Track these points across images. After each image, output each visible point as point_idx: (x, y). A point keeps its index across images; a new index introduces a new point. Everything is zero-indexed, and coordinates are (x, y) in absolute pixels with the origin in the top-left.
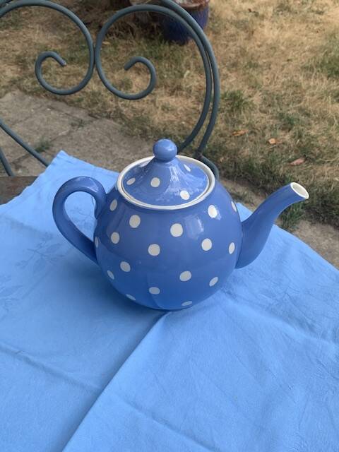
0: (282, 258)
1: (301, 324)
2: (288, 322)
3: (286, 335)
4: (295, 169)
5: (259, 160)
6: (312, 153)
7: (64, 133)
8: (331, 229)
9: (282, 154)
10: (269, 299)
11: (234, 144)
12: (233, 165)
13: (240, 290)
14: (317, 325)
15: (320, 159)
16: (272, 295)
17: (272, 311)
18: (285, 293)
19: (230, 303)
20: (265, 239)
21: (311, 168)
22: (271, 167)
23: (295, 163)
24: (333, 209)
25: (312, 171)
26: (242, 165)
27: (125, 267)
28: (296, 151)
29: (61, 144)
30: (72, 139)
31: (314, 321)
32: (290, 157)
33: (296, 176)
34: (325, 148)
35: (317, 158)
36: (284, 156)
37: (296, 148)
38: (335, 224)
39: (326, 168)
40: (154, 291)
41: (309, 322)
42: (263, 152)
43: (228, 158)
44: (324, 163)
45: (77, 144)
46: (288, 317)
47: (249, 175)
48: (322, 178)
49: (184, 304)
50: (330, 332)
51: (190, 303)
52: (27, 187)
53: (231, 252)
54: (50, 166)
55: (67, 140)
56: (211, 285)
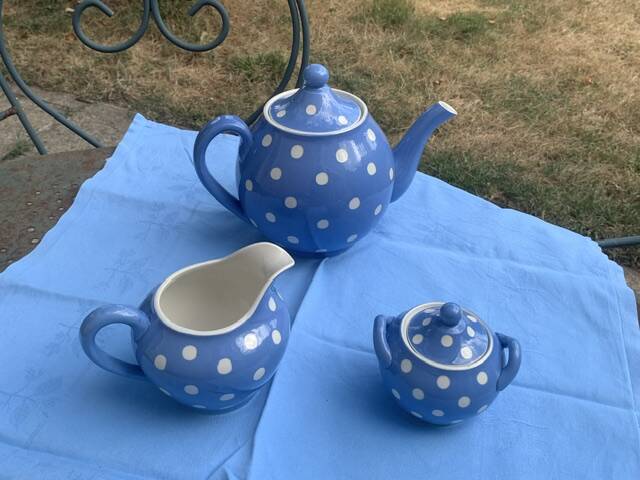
1: (461, 248)
2: (447, 248)
6: (381, 122)
7: (46, 127)
14: (477, 247)
15: (393, 128)
16: (425, 228)
17: (430, 242)
18: (437, 224)
19: (385, 241)
27: (291, 203)
30: (59, 134)
31: (475, 244)
35: (389, 127)
40: (323, 224)
41: (469, 245)
45: (68, 141)
46: (446, 244)
49: (350, 239)
50: (491, 252)
51: (355, 236)
52: (109, 160)
53: (391, 177)
54: (128, 134)
55: (52, 137)
56: (376, 214)
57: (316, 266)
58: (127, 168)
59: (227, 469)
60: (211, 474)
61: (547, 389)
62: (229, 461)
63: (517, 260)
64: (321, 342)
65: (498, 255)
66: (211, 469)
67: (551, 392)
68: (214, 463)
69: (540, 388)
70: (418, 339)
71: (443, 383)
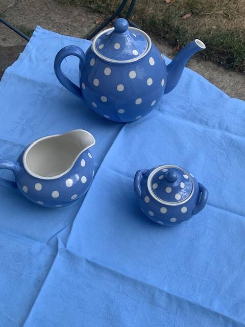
0: (188, 86)
1: (201, 122)
2: (193, 121)
3: (194, 129)
4: (185, 21)
5: (160, 17)
6: (196, 8)
7: (11, 5)
8: (211, 64)
9: (175, 11)
10: (182, 110)
11: (141, 5)
12: (141, 22)
13: (166, 107)
14: (209, 122)
15: (203, 13)
16: (183, 108)
17: (184, 117)
18: (191, 106)
19: (161, 115)
20: (180, 75)
21: (196, 20)
22: (168, 21)
23: (185, 17)
24: (212, 49)
25: (197, 22)
26: (148, 21)
27: (104, 99)
28: (186, 8)
29: (11, 14)
30: (18, 10)
31: (208, 120)
32: (181, 13)
33: (186, 27)
34: (205, 4)
35: (200, 12)
36: (177, 12)
37: (186, 5)
38: (213, 61)
39: (207, 20)
40: (121, 111)
41: (205, 120)
42: (162, 10)
43: (137, 17)
44: (205, 16)
45: (23, 14)
46: (194, 119)
47: (154, 28)
48: (204, 27)
49: (137, 118)
50: (217, 125)
51: (140, 116)
52: (21, 54)
53: (162, 85)
54: (32, 37)
55: (15, 11)
56: (152, 105)
57: (120, 129)
58: (30, 60)
59: (58, 237)
60: (51, 238)
61: (226, 209)
62: (59, 234)
63: (230, 132)
64: (115, 173)
65: (220, 128)
66: (51, 236)
67: (228, 210)
68: (54, 233)
69: (222, 208)
70: (155, 186)
71: (164, 211)
